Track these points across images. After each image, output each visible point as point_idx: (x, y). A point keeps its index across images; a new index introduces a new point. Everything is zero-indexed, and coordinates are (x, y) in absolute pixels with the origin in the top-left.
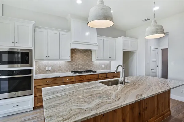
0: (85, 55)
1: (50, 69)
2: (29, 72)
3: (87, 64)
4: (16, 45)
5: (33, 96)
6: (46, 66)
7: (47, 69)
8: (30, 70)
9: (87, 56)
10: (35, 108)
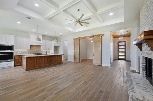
0: (37, 47)
1: (20, 52)
2: (13, 53)
3: (38, 51)
4: (7, 43)
5: (14, 62)
6: (18, 51)
7: (19, 52)
8: (13, 52)
9: (38, 48)
10: (14, 66)
